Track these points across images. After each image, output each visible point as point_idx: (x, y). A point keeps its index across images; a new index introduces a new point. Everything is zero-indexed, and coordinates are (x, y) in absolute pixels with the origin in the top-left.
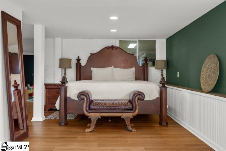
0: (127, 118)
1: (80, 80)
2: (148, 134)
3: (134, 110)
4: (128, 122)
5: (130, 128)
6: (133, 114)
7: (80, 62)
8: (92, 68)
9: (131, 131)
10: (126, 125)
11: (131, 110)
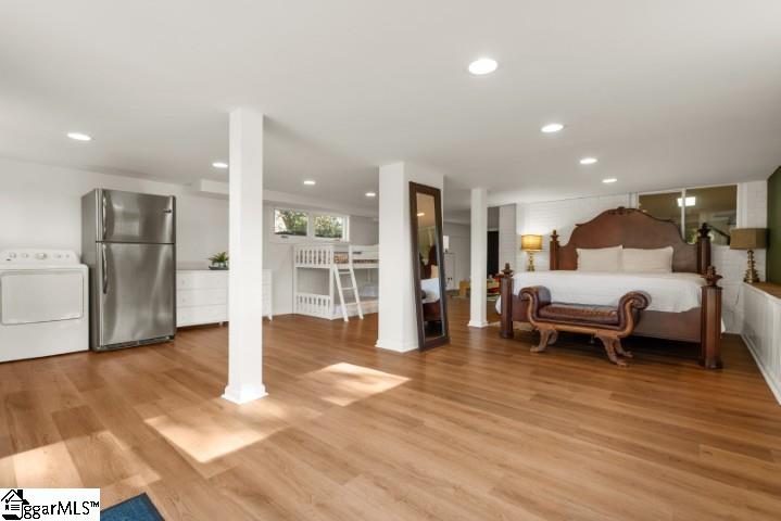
0: (609, 339)
1: (557, 268)
2: (641, 373)
3: (622, 325)
4: (608, 347)
5: (613, 358)
6: (621, 333)
7: (558, 239)
8: (578, 250)
9: (615, 364)
10: (606, 352)
11: (617, 325)
